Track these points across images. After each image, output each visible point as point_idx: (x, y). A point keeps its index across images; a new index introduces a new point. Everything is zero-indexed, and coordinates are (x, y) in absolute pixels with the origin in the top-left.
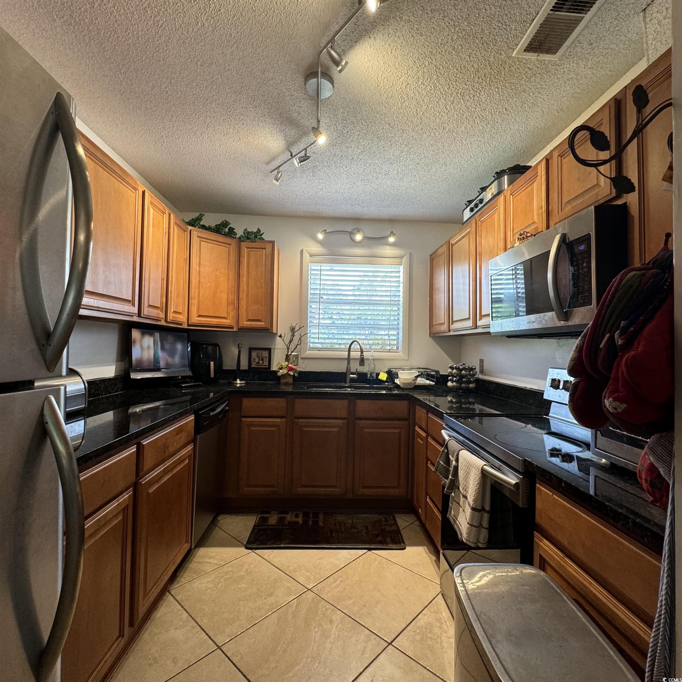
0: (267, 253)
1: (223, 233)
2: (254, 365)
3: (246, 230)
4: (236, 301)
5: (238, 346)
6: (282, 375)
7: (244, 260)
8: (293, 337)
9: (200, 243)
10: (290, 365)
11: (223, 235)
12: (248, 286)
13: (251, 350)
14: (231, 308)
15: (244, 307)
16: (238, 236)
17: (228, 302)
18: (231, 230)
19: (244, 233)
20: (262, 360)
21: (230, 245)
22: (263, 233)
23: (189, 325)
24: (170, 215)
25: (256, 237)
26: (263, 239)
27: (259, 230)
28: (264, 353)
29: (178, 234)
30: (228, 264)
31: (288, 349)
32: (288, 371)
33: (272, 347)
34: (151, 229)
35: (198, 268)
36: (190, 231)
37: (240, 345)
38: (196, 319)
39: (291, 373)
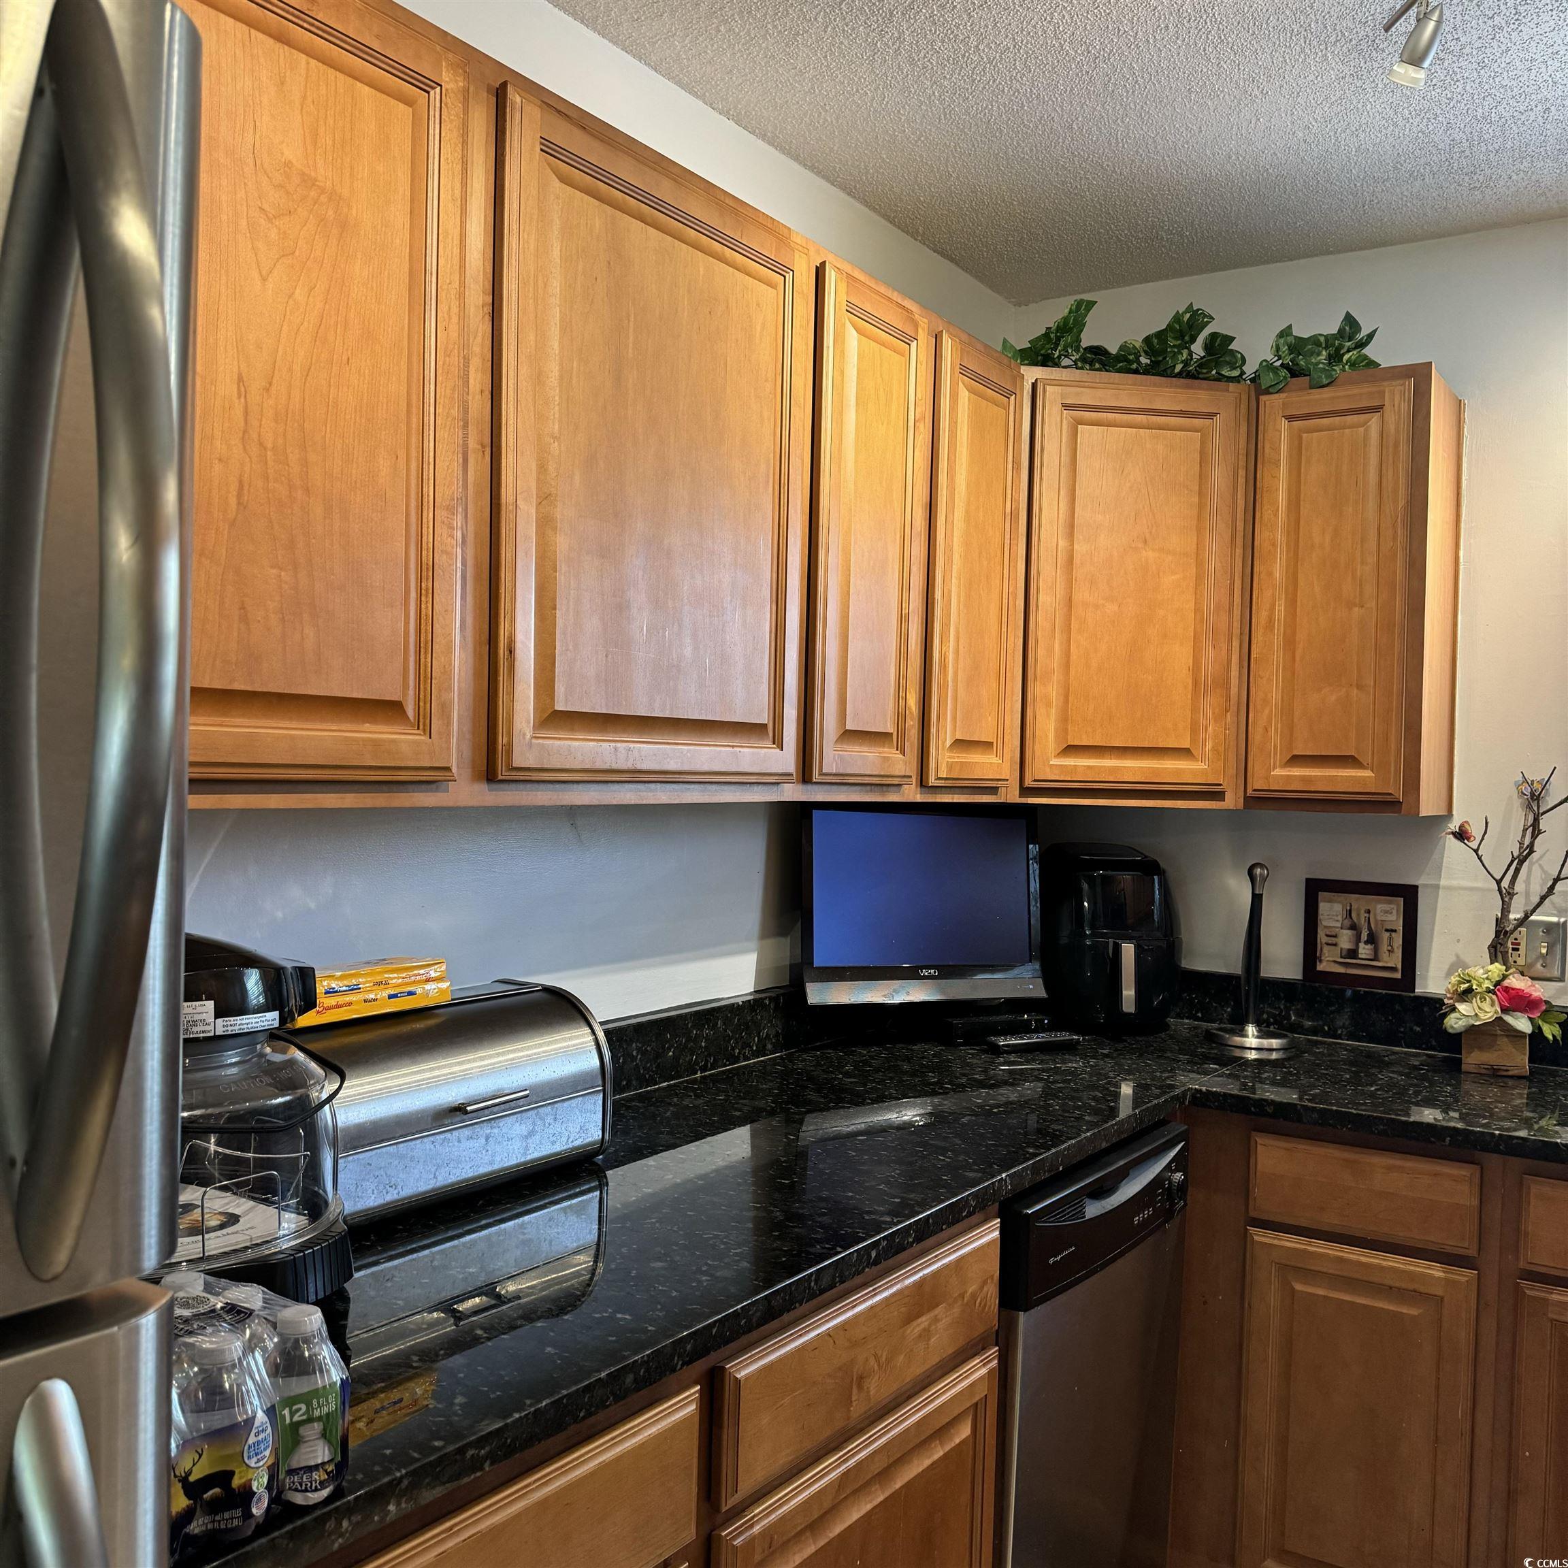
0: (1392, 428)
1: (1179, 368)
2: (1328, 963)
3: (1286, 333)
4: (1235, 673)
5: (1251, 873)
6: (1472, 1029)
7: (1276, 477)
8: (1534, 837)
9: (1074, 434)
10: (1516, 982)
11: (1179, 375)
12: (1292, 601)
13: (1315, 889)
14: (1210, 704)
15: (1276, 696)
16: (1250, 369)
17: (1196, 683)
18: (1219, 347)
19: (1278, 349)
20: (1372, 939)
21: (1210, 416)
22: (1371, 336)
23: (1025, 791)
24: (938, 337)
25: (1335, 357)
26: (1372, 364)
27: (1350, 322)
28: (1380, 907)
29: (975, 413)
30: (1201, 506)
31: (1507, 896)
32: (1505, 1010)
33: (1420, 881)
34: (851, 416)
35: (1062, 543)
36: (1034, 386)
37: (1258, 871)
38: (1054, 762)
39: (1522, 1023)
